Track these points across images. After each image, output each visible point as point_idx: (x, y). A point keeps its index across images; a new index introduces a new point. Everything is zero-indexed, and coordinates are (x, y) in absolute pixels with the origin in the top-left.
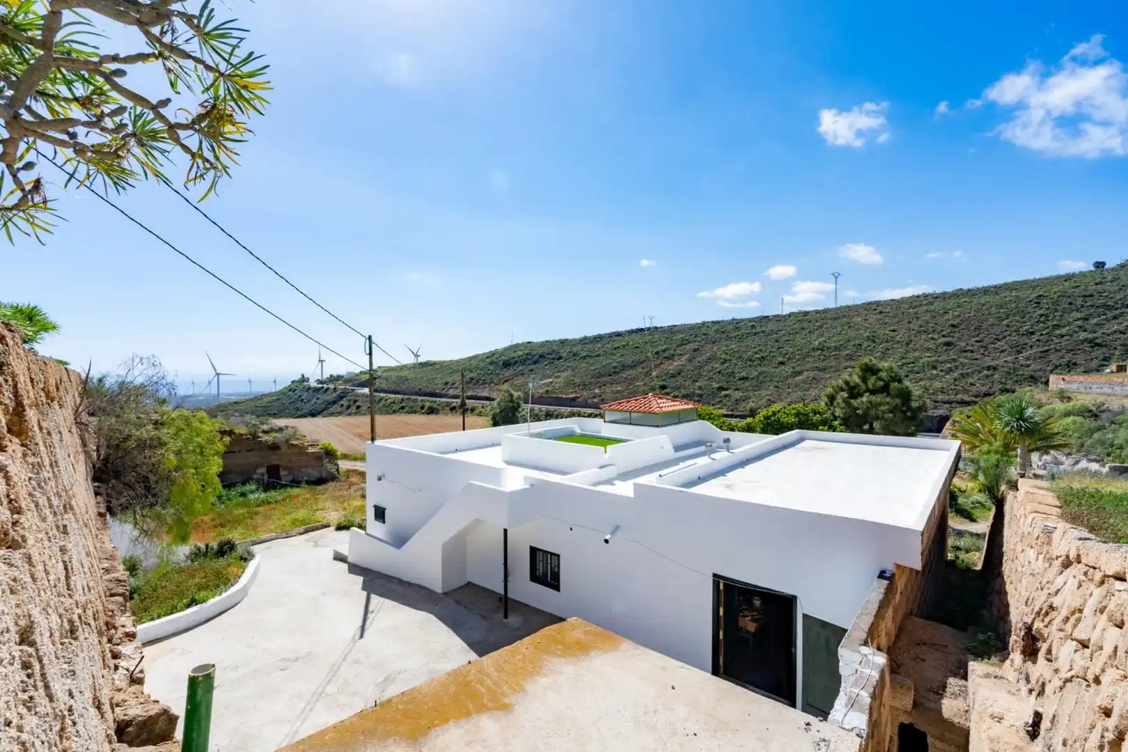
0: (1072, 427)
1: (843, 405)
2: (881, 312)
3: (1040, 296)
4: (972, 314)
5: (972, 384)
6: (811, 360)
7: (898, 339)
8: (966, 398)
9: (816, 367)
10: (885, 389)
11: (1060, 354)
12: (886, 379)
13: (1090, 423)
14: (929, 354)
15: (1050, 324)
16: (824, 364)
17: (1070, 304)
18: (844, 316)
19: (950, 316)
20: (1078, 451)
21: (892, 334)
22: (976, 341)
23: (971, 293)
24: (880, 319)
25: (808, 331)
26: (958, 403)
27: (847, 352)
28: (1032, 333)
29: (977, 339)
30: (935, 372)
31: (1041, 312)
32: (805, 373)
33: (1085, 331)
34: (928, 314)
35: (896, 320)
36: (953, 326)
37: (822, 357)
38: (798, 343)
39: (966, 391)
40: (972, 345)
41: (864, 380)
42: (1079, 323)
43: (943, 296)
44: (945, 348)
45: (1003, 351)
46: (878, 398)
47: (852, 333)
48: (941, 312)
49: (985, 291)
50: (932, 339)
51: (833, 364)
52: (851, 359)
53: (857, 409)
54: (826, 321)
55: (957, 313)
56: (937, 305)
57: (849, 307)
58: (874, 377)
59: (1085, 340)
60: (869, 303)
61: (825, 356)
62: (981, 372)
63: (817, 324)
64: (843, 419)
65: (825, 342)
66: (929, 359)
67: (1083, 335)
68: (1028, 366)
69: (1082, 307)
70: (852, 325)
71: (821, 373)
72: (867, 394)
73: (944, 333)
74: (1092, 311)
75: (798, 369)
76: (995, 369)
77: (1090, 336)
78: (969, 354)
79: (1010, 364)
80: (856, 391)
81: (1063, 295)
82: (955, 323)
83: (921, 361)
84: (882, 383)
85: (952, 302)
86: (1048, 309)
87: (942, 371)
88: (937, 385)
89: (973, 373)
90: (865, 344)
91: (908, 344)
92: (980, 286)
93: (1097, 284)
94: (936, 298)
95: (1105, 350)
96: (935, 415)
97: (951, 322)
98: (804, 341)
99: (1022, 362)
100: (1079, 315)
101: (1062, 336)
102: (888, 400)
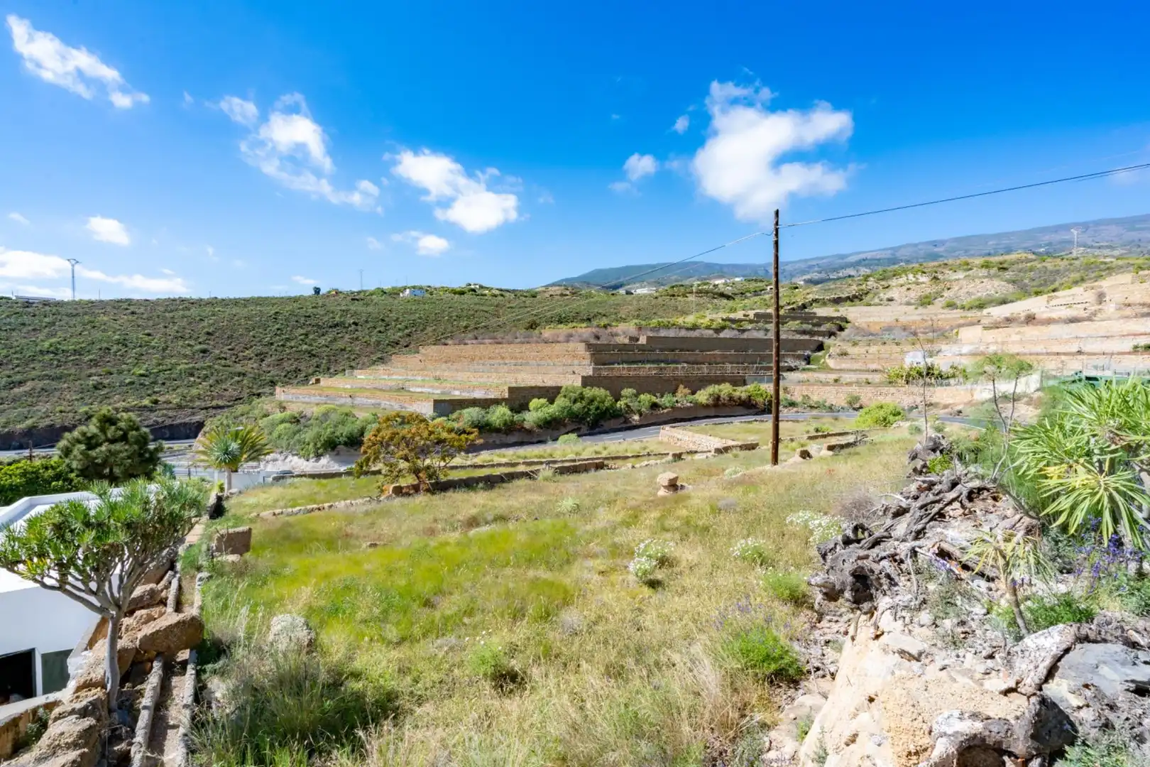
0: (283, 431)
1: (80, 457)
2: (133, 313)
3: (277, 313)
4: (225, 324)
5: (225, 390)
6: (38, 365)
7: (153, 344)
8: (221, 403)
9: (46, 375)
10: (124, 438)
11: (290, 362)
12: (124, 427)
13: (294, 427)
14: (184, 361)
15: (284, 337)
16: (58, 371)
17: (297, 321)
18: (86, 314)
19: (205, 324)
20: (287, 449)
21: (147, 338)
22: (229, 350)
23: (225, 303)
24: (133, 321)
25: (30, 328)
26: (214, 408)
27: (91, 357)
28: (272, 344)
29: (230, 347)
30: (192, 379)
31: (277, 326)
32: (29, 383)
33: (306, 344)
34: (185, 319)
35: (151, 323)
36: (208, 333)
37: (55, 362)
38: (16, 344)
39: (220, 397)
40: (225, 353)
41: (103, 430)
42: (302, 337)
43: (199, 303)
44: (201, 355)
45: (250, 359)
46: (117, 447)
47: (97, 335)
48: (198, 318)
49: (236, 302)
50: (189, 345)
51: (73, 371)
52: (96, 365)
53: (96, 458)
54: (59, 317)
55: (211, 322)
56: (194, 311)
57: (92, 302)
58: (113, 427)
59: (306, 351)
60: (119, 301)
61: (59, 361)
62: (232, 378)
63: (47, 320)
64: (81, 471)
65: (59, 343)
66: (186, 366)
67: (305, 347)
68: (269, 372)
69: (304, 324)
70: (97, 324)
71: (54, 383)
72: (107, 444)
73: (200, 340)
74: (310, 329)
75: (18, 378)
76: (244, 375)
77: (310, 348)
78: (223, 362)
79: (256, 371)
80: (94, 441)
81: (292, 314)
82: (210, 331)
83: (179, 368)
84: (121, 433)
85: (208, 309)
86: (282, 324)
87: (199, 378)
88: (194, 391)
89: (226, 379)
90: (115, 348)
91: (164, 350)
92: (232, 297)
93: (313, 308)
94: (193, 303)
95: (317, 359)
96: (193, 421)
97: (206, 330)
98: (24, 341)
99: (265, 369)
100: (302, 331)
101: (292, 348)
102: (127, 447)
